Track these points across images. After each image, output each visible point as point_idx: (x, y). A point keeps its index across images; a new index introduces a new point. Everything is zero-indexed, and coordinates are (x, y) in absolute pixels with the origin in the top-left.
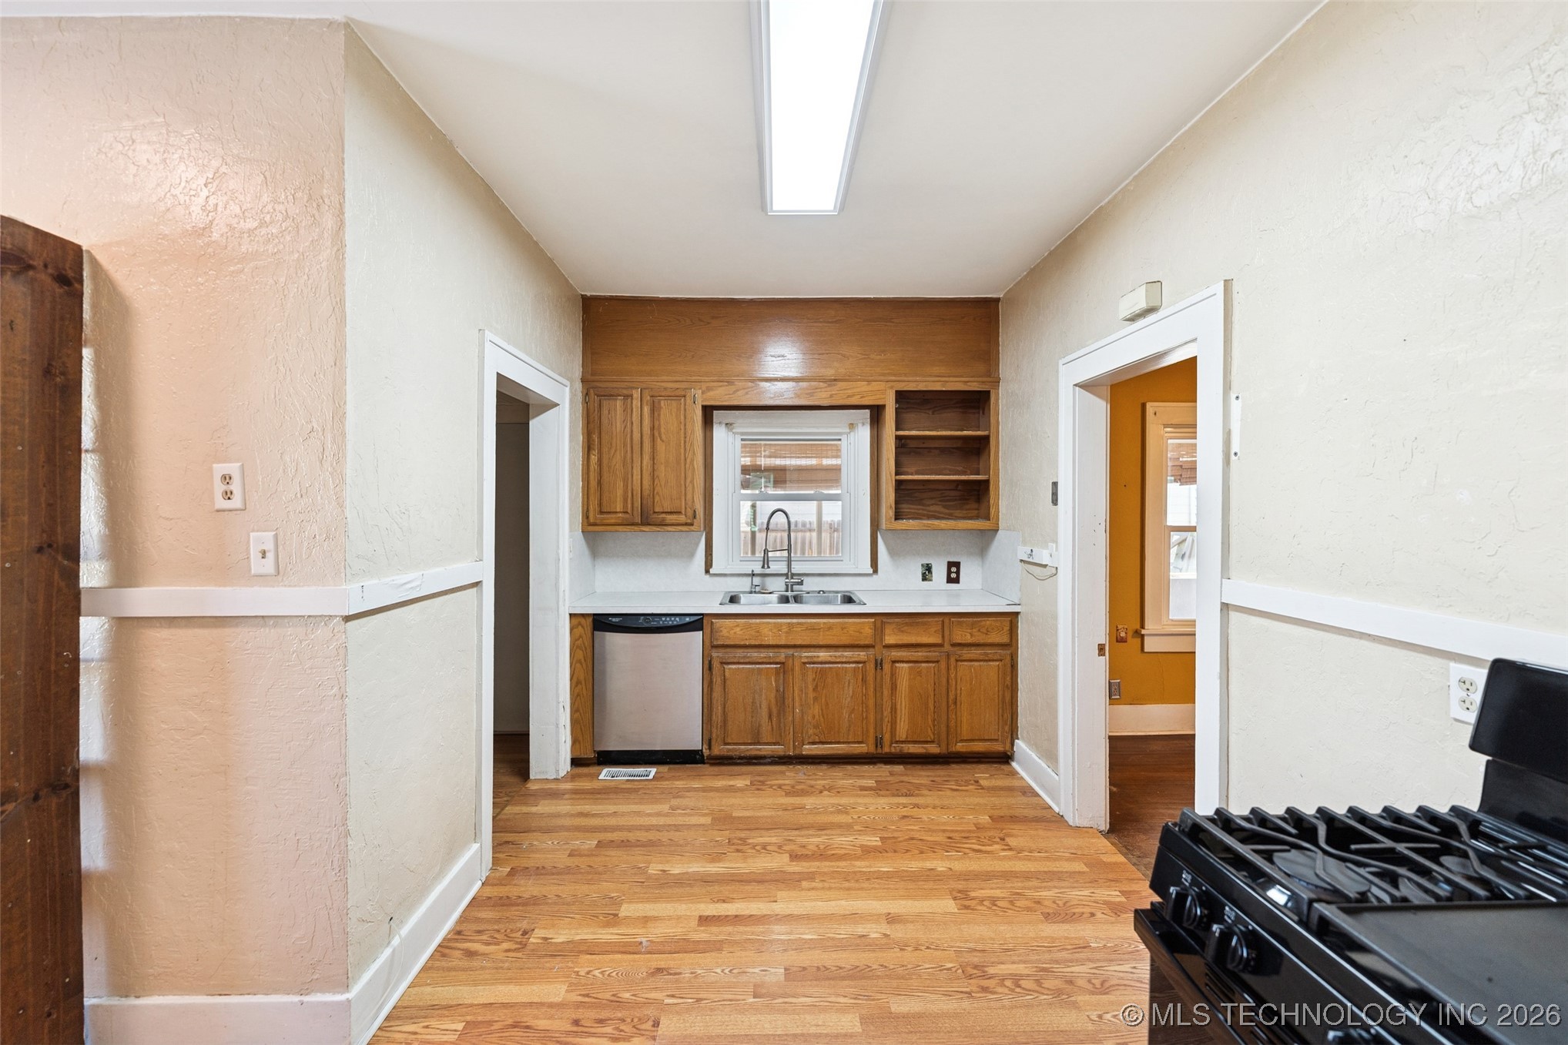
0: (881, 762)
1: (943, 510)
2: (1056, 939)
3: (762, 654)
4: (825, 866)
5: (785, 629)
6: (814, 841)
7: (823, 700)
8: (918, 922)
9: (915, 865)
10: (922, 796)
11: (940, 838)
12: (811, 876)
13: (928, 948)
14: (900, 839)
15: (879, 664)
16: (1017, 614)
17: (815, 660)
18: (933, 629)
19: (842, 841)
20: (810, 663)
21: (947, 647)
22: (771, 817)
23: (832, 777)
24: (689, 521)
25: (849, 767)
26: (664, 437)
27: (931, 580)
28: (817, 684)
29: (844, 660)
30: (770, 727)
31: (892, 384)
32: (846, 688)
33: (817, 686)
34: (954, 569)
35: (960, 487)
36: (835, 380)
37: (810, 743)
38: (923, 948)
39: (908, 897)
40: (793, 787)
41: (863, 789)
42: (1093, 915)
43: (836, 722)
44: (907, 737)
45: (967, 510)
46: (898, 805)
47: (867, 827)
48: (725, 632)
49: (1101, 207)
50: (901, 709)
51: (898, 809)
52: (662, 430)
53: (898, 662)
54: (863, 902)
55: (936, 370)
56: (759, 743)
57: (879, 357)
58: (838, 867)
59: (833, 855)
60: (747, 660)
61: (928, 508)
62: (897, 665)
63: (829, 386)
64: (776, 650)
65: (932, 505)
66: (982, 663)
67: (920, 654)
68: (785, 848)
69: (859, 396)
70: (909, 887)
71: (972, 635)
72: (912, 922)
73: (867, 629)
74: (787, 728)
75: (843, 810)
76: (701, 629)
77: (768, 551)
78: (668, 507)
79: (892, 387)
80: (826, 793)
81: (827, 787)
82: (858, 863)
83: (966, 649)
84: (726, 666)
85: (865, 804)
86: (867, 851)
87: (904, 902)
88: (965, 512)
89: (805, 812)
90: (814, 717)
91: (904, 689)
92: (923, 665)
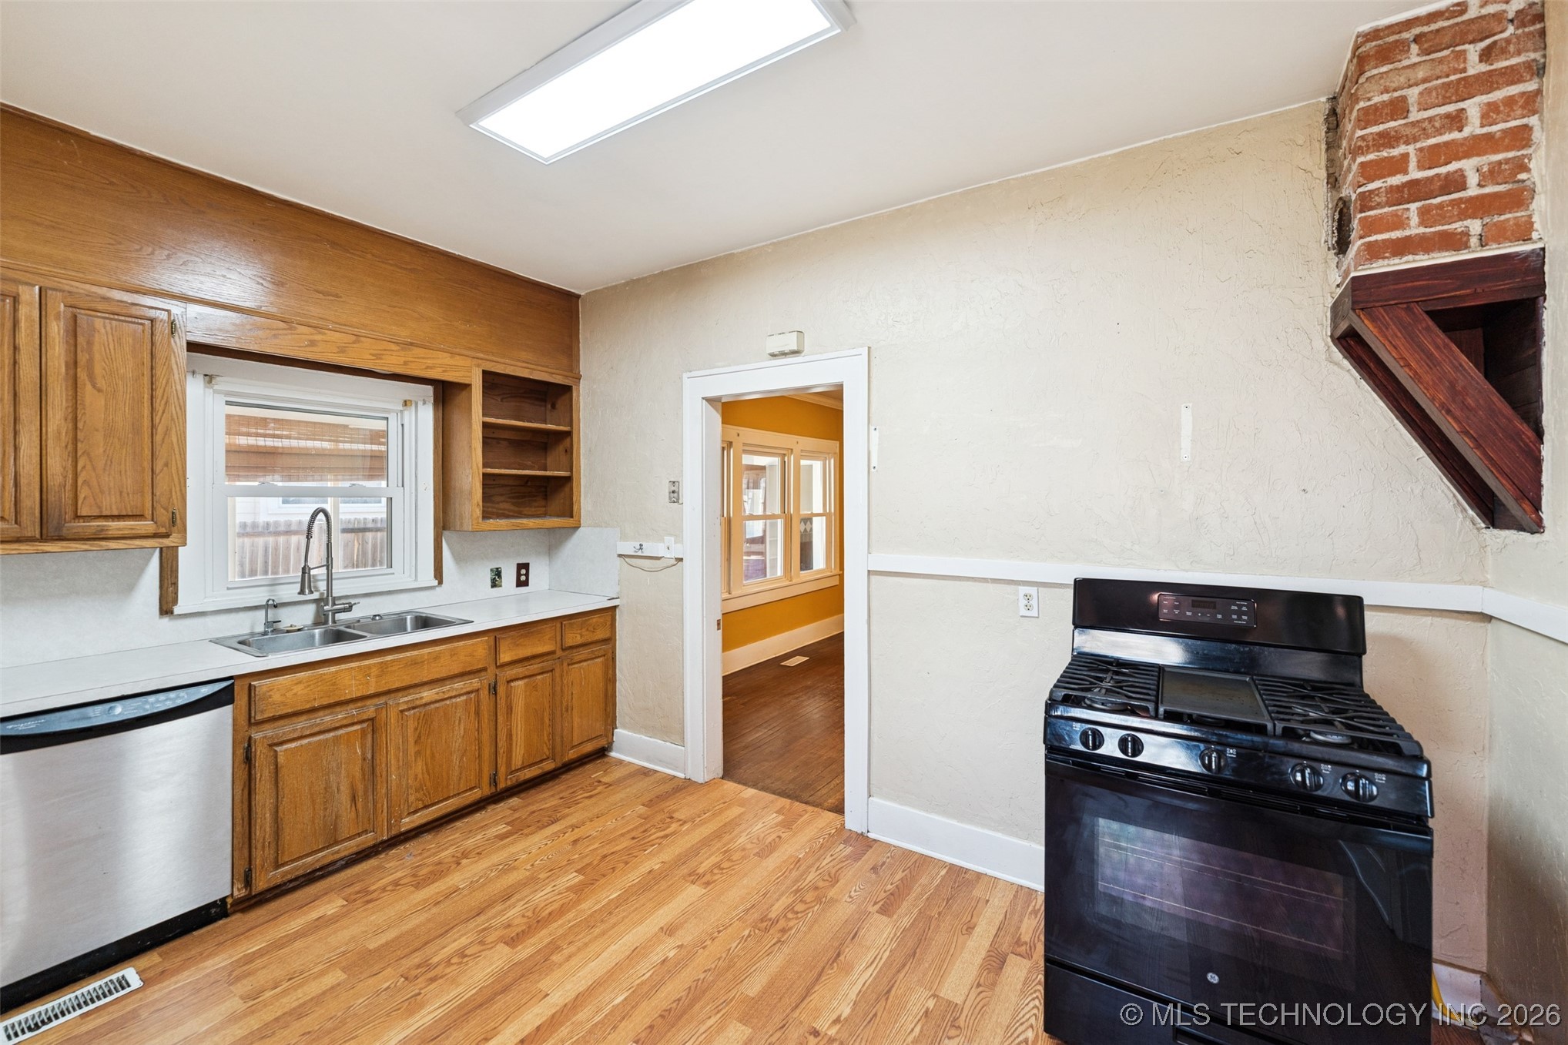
0: (490, 803)
1: (512, 508)
2: (780, 866)
3: (340, 715)
4: (557, 928)
5: (375, 671)
6: (515, 912)
7: (428, 752)
8: (689, 918)
9: (634, 876)
10: (568, 815)
11: (625, 843)
12: (554, 947)
13: (719, 932)
14: (595, 863)
15: (494, 689)
16: (615, 607)
17: (418, 703)
18: (547, 637)
19: (543, 896)
20: (409, 709)
21: (559, 653)
22: (429, 920)
23: (452, 843)
24: (163, 530)
25: (458, 824)
26: (101, 383)
27: (500, 586)
28: (420, 733)
29: (454, 694)
30: (353, 815)
31: (480, 361)
32: (457, 728)
33: (419, 737)
34: (523, 571)
35: (529, 484)
36: (411, 344)
37: (409, 814)
38: (716, 934)
39: (661, 904)
40: (414, 876)
41: (502, 837)
42: (779, 837)
43: (444, 774)
44: (523, 763)
45: (535, 507)
46: (556, 834)
47: (552, 870)
48: (277, 697)
49: (733, 253)
50: (517, 734)
51: (561, 838)
52: (98, 370)
53: (512, 681)
54: (630, 934)
55: (524, 355)
56: (337, 842)
57: (463, 327)
58: (569, 922)
59: (550, 914)
60: (316, 729)
61: (497, 506)
62: (513, 684)
63: (402, 349)
64: (359, 704)
65: (502, 502)
66: (589, 662)
67: (535, 667)
68: (489, 939)
69: (440, 370)
70: (651, 897)
71: (581, 636)
72: (685, 922)
73: (481, 648)
74: (379, 805)
75: (507, 868)
76: (231, 701)
77: (310, 569)
78: (110, 504)
79: (478, 366)
80: (464, 861)
81: (459, 855)
82: (584, 906)
83: (575, 651)
84: (278, 749)
85: (524, 850)
86: (579, 890)
87: (661, 911)
88: (533, 509)
89: (465, 892)
90: (416, 778)
91: (520, 709)
92: (539, 677)
